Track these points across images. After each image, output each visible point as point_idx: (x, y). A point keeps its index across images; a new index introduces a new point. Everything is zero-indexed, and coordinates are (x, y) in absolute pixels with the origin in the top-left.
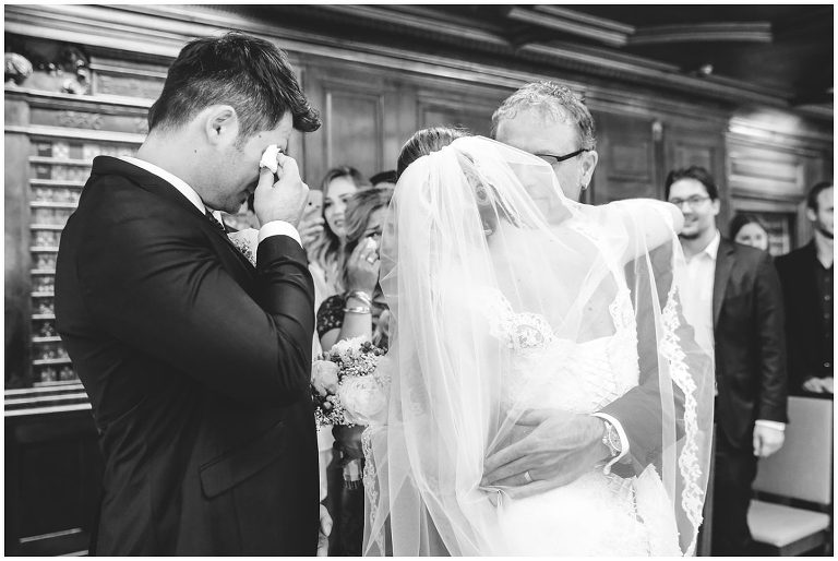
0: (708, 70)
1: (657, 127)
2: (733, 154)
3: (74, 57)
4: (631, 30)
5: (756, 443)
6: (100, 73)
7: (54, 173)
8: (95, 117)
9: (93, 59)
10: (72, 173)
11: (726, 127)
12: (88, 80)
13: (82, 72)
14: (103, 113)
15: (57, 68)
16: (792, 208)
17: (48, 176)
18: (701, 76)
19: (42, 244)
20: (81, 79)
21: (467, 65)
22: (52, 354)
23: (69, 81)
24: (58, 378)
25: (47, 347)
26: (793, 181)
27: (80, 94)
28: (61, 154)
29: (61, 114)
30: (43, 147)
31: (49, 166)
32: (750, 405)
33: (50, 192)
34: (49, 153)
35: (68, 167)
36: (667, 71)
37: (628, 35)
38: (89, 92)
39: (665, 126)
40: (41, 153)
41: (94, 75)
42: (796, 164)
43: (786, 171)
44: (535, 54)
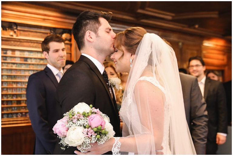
0: (197, 26)
1: (180, 44)
2: (204, 52)
3: (13, 26)
4: (173, 15)
5: (217, 140)
6: (20, 30)
7: (8, 59)
8: (19, 43)
9: (18, 27)
10: (12, 59)
11: (202, 44)
12: (17, 32)
13: (15, 30)
14: (21, 42)
15: (9, 29)
16: (223, 68)
17: (6, 60)
18: (195, 28)
19: (4, 79)
20: (15, 32)
21: (123, 26)
22: (6, 110)
23: (12, 33)
24: (8, 117)
25: (5, 108)
26: (223, 60)
27: (15, 37)
28: (9, 53)
29: (9, 42)
30: (5, 52)
31: (6, 57)
32: (215, 128)
33: (6, 64)
34: (6, 53)
35: (11, 57)
36: (183, 27)
37: (173, 17)
38: (17, 36)
39: (183, 44)
40: (4, 53)
41: (19, 31)
42: (224, 55)
43: (221, 57)
44: (144, 22)
